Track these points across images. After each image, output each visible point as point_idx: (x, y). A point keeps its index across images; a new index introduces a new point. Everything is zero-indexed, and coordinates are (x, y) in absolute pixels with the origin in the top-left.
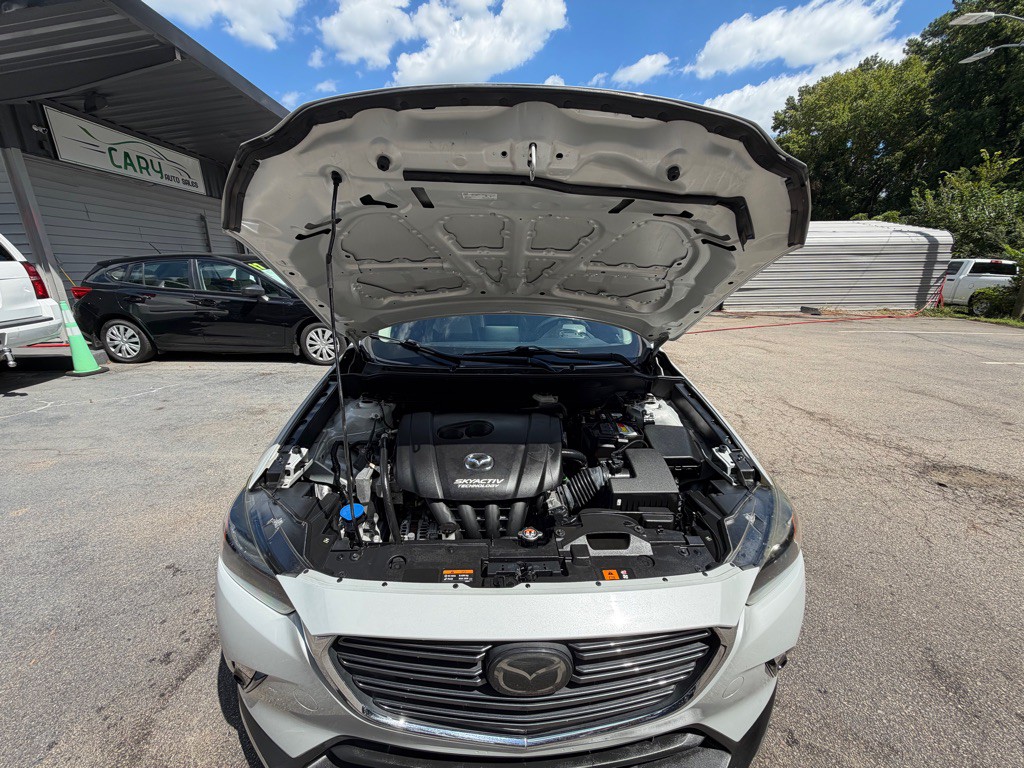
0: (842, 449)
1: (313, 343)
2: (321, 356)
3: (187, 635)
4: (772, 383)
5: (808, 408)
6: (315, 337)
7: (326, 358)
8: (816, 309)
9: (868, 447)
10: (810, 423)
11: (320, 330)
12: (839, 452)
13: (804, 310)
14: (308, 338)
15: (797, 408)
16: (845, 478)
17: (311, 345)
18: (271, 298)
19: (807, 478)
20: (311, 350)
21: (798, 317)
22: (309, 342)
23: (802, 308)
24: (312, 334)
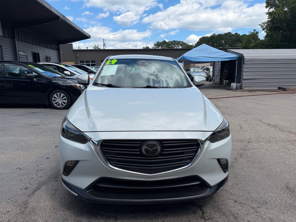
0: (278, 135)
1: (55, 99)
2: (59, 105)
3: (31, 184)
4: (257, 115)
5: (269, 123)
6: (56, 96)
7: (61, 106)
8: (285, 88)
9: (289, 134)
10: (268, 127)
11: (58, 94)
12: (277, 136)
13: (280, 88)
14: (53, 97)
15: (264, 123)
16: (276, 143)
17: (54, 100)
18: (37, 80)
19: (261, 143)
20: (54, 102)
21: (277, 91)
22: (53, 99)
23: (278, 88)
24: (55, 96)
